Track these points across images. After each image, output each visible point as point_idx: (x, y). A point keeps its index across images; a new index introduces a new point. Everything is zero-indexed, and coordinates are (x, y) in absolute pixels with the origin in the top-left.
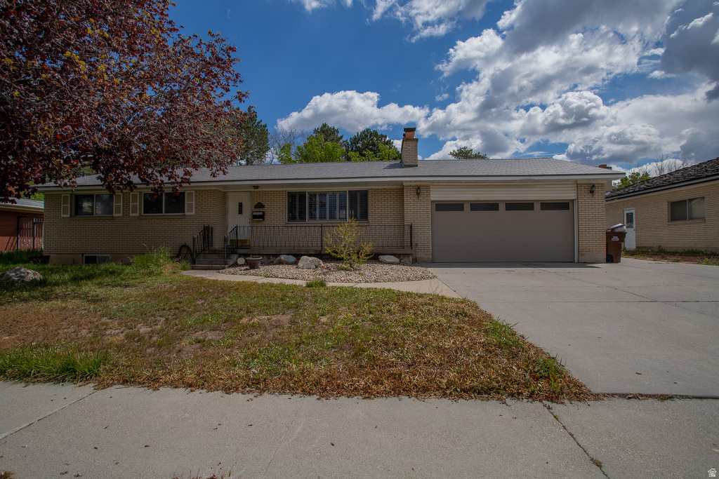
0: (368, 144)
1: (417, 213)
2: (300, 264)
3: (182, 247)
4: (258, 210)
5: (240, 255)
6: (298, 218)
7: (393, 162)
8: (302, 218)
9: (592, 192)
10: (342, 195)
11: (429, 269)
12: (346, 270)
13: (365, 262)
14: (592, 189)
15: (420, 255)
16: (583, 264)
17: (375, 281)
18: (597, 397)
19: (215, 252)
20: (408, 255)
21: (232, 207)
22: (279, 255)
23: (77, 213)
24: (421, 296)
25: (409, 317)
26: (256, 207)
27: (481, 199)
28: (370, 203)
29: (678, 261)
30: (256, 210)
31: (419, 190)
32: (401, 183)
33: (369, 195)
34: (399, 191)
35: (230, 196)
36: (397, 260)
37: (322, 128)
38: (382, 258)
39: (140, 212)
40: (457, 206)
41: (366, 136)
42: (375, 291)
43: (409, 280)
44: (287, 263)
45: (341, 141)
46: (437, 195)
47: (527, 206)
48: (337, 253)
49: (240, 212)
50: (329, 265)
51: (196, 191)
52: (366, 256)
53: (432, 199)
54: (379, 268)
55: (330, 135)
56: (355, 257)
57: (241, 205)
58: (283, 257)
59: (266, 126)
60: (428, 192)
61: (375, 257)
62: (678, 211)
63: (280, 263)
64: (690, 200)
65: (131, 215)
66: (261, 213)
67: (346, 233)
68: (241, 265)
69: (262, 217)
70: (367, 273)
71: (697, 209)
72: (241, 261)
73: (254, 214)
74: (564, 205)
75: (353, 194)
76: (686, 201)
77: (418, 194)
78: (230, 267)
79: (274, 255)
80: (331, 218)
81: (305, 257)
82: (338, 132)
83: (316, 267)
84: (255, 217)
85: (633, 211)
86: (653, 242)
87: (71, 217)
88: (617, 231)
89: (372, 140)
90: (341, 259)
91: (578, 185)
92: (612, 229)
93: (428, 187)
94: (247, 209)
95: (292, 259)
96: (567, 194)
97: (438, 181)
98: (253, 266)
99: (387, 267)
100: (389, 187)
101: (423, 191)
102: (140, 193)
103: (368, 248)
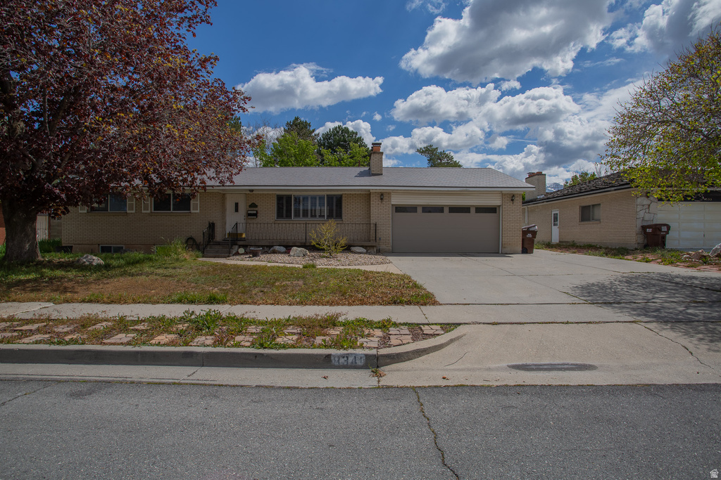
0: (339, 140)
1: (381, 214)
2: (292, 253)
3: (189, 239)
4: (252, 209)
5: (240, 246)
6: (284, 215)
7: (362, 169)
8: (289, 216)
9: (512, 200)
10: (321, 198)
11: (388, 258)
12: (327, 257)
13: (341, 252)
14: (512, 198)
15: (383, 247)
16: (504, 254)
17: (349, 265)
18: (441, 304)
19: (218, 244)
20: (373, 247)
21: (230, 206)
22: (272, 246)
24: (378, 273)
25: (369, 282)
26: (250, 206)
27: (430, 204)
28: (343, 205)
29: (575, 253)
30: (250, 209)
31: (382, 196)
32: (369, 190)
33: (343, 199)
34: (367, 196)
35: (228, 196)
36: (364, 250)
37: (294, 122)
38: (353, 249)
39: (151, 209)
40: (412, 209)
41: (338, 132)
42: (350, 270)
43: (372, 264)
44: (280, 253)
45: (313, 134)
46: (397, 200)
47: (466, 210)
48: (319, 245)
49: (237, 210)
50: (313, 254)
51: (200, 193)
52: (342, 247)
53: (393, 203)
54: (351, 256)
55: (302, 128)
56: (333, 248)
57: (237, 205)
58: (277, 248)
60: (390, 197)
61: (348, 249)
62: (586, 214)
63: (274, 252)
64: (593, 206)
65: (143, 211)
66: (255, 212)
67: (327, 230)
68: (242, 254)
69: (256, 215)
70: (342, 259)
71: (598, 213)
72: (241, 250)
73: (249, 212)
74: (493, 210)
75: (330, 198)
76: (590, 206)
77: (382, 199)
78: (233, 255)
79: (267, 246)
80: (312, 216)
81: (295, 248)
82: (310, 126)
83: (304, 255)
84: (249, 215)
85: (558, 212)
86: (569, 238)
87: (88, 212)
88: (531, 229)
89: (343, 136)
90: (323, 250)
91: (503, 195)
92: (528, 228)
93: (389, 193)
94: (242, 208)
95: (283, 249)
96: (494, 201)
97: (397, 190)
98: (255, 254)
99: (357, 256)
100: (359, 193)
101: (385, 197)
103: (343, 242)
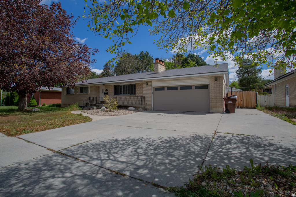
3: (87, 103)
6: (117, 94)
9: (216, 80)
21: (101, 91)
23: (68, 93)
27: (169, 86)
28: (136, 88)
31: (147, 83)
33: (136, 85)
35: (100, 87)
38: (128, 108)
40: (162, 89)
46: (155, 85)
51: (90, 86)
59: (152, 57)
65: (77, 94)
66: (106, 93)
74: (206, 87)
80: (126, 94)
85: (288, 86)
87: (66, 94)
88: (231, 98)
91: (210, 77)
93: (151, 82)
94: (104, 91)
96: (205, 82)
102: (79, 87)
